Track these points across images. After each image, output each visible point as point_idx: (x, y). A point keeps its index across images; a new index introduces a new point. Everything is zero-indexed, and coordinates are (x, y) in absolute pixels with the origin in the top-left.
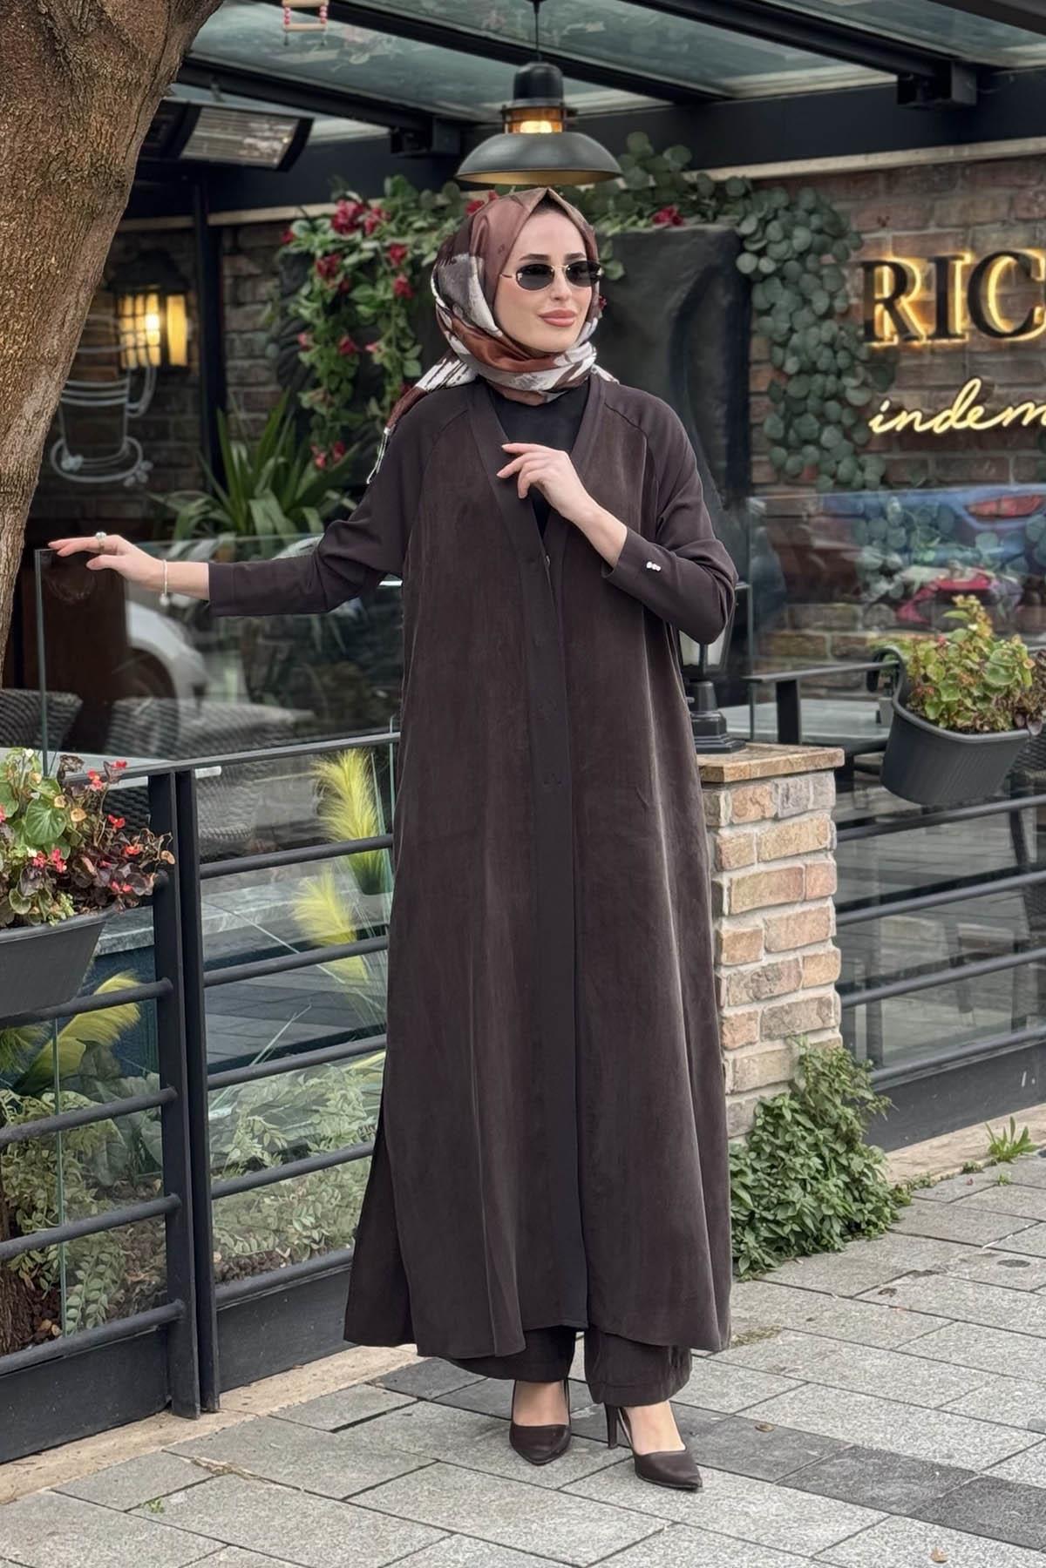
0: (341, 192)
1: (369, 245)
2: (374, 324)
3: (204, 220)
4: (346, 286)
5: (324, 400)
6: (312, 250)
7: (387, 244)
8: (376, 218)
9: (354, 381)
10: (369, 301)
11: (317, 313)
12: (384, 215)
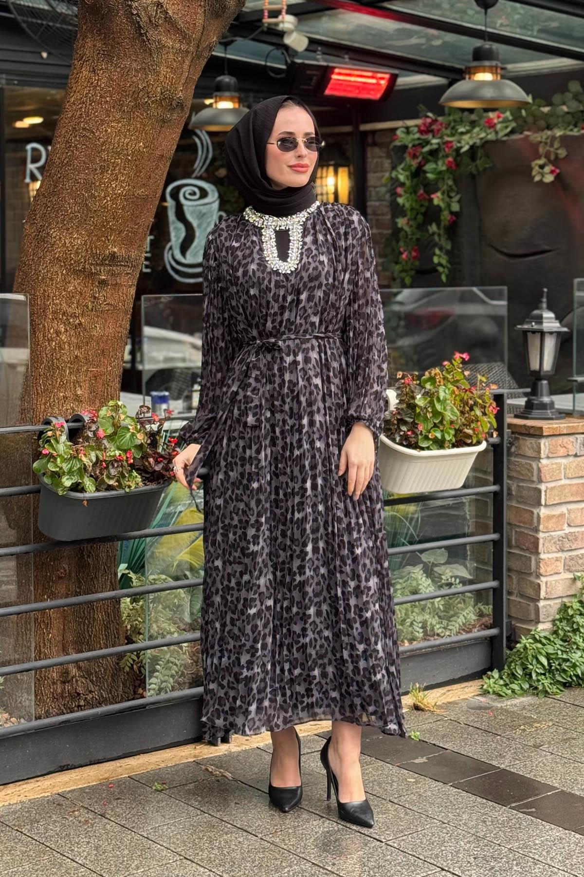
0: (424, 113)
1: (435, 141)
2: (436, 184)
3: (357, 127)
4: (423, 163)
5: (408, 223)
6: (407, 143)
7: (444, 141)
8: (440, 127)
9: (425, 214)
10: (434, 171)
11: (407, 177)
12: (444, 125)
